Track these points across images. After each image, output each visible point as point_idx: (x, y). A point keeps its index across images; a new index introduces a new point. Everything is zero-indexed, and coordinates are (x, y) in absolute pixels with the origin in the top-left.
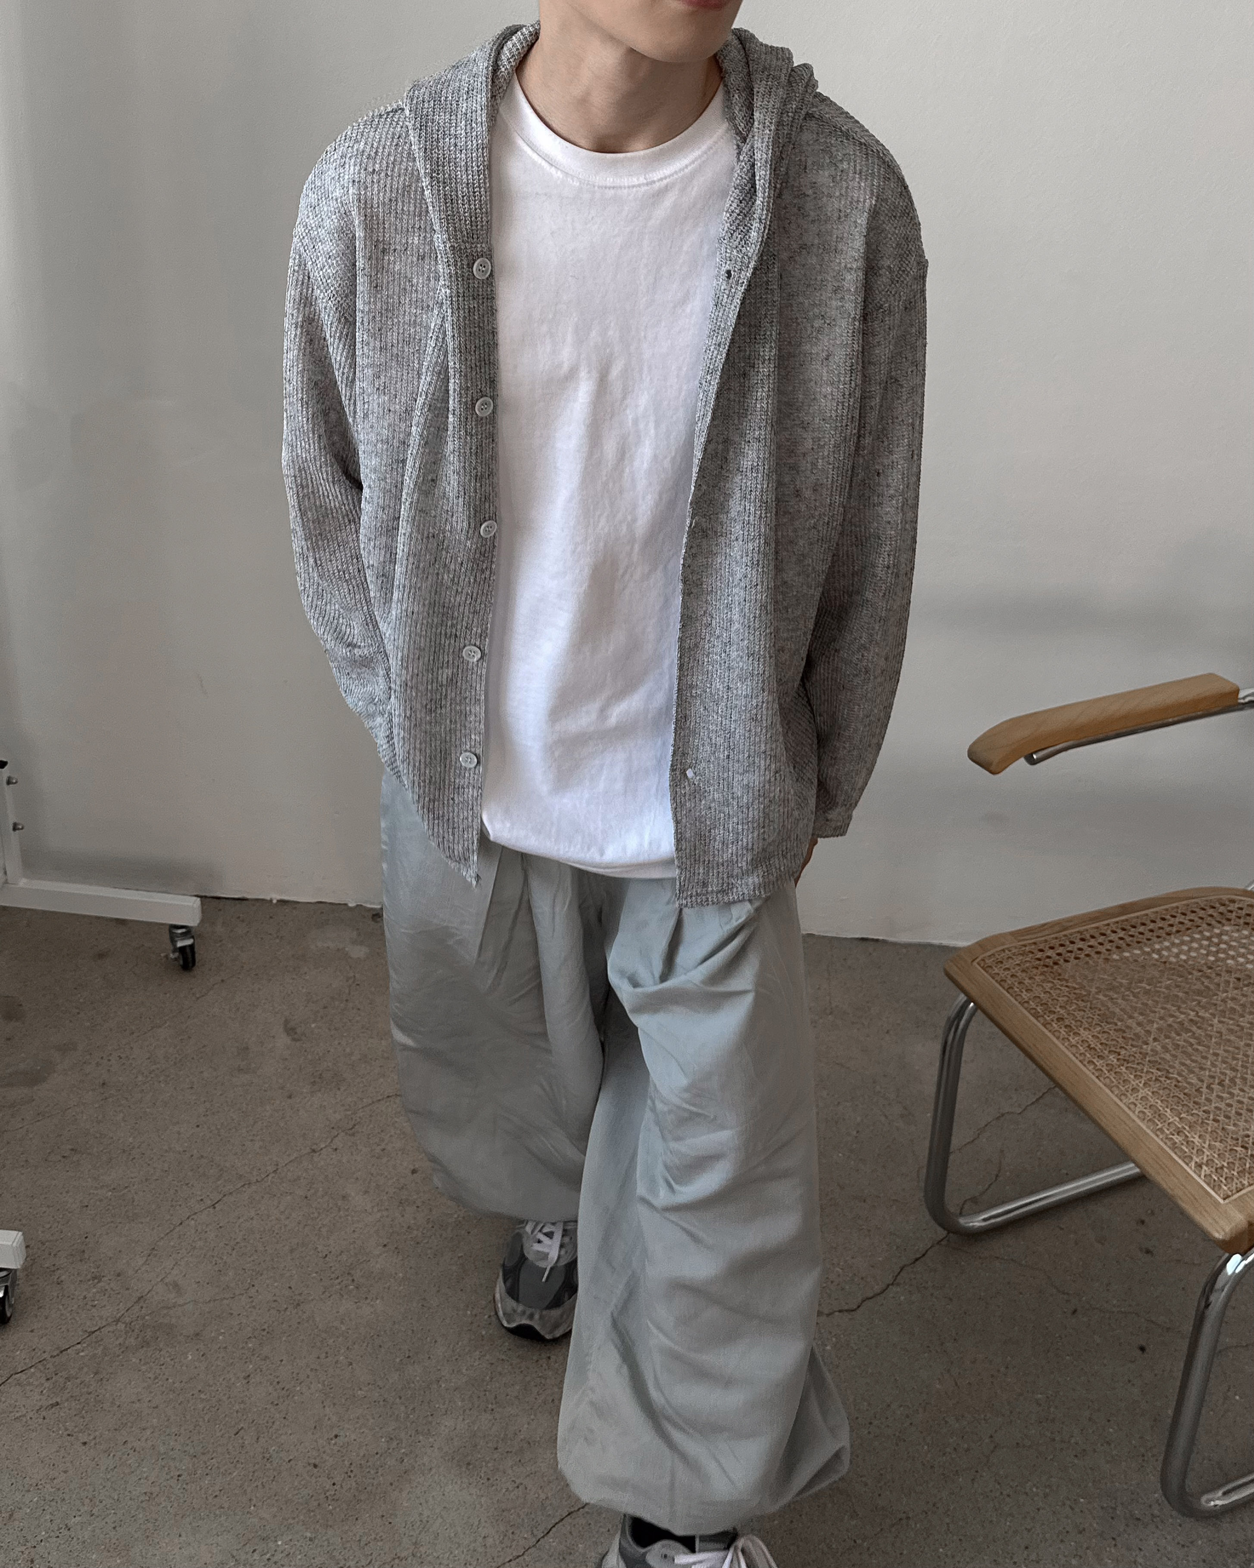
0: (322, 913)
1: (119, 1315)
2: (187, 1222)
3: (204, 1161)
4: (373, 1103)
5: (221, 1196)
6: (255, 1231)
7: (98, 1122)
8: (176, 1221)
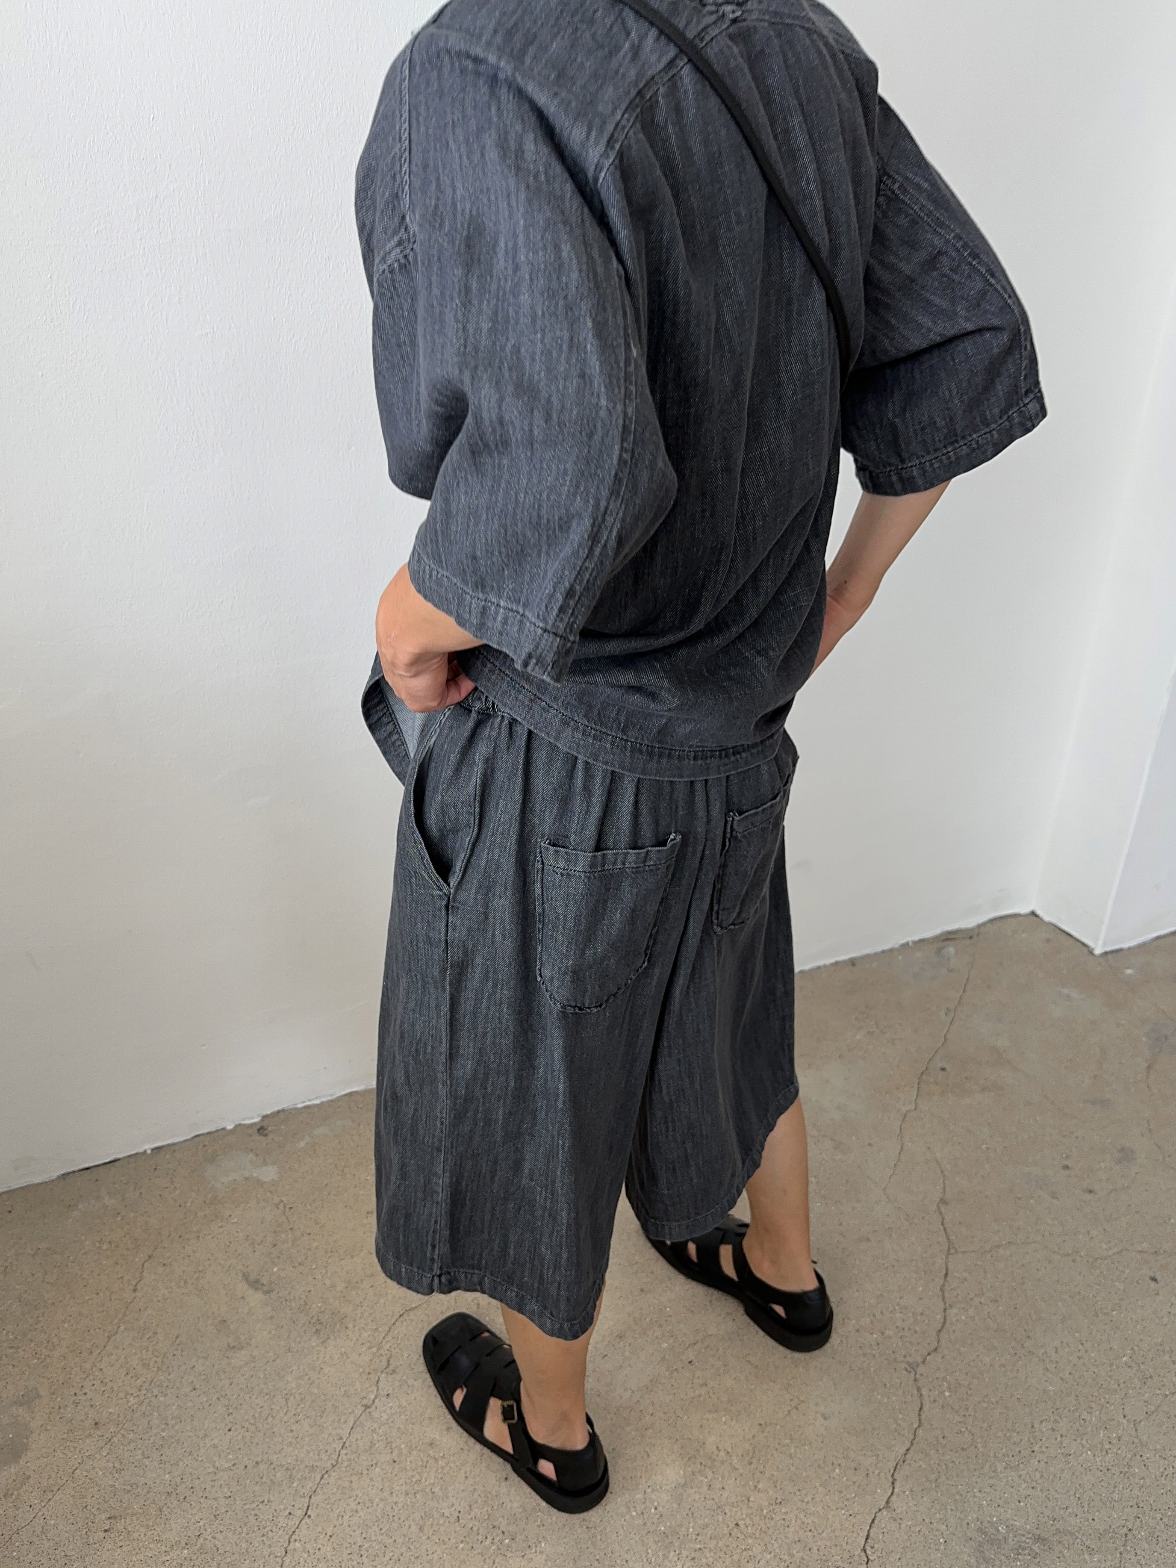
0: (205, 1146)
2: (291, 1547)
3: (262, 1467)
4: (390, 1328)
5: (307, 1499)
6: (370, 1524)
7: (119, 1471)
8: (280, 1552)
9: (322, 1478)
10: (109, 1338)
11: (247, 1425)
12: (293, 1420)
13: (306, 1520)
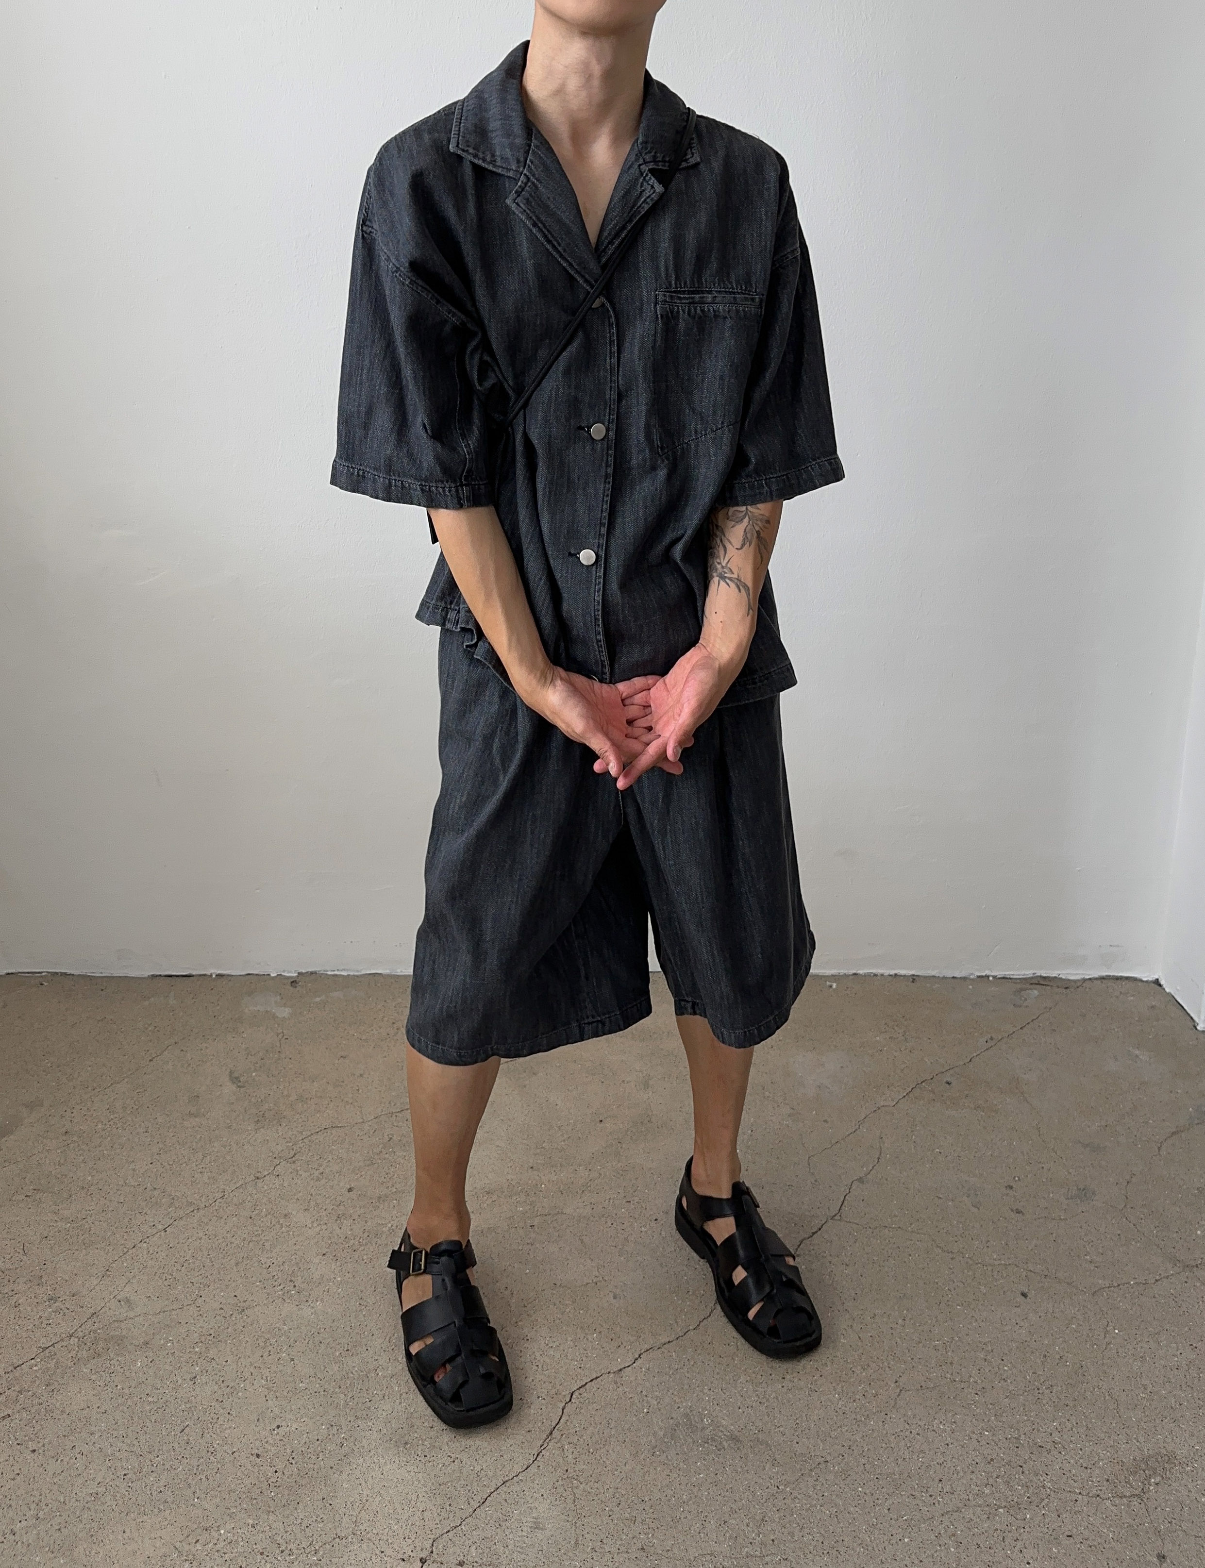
1: (73, 1331)
2: (139, 1245)
3: (156, 1192)
4: (312, 1134)
5: (173, 1220)
6: (204, 1249)
7: (60, 1164)
8: (130, 1245)
9: (193, 1211)
10: (112, 1084)
11: (166, 1164)
12: (200, 1170)
13: (163, 1233)
